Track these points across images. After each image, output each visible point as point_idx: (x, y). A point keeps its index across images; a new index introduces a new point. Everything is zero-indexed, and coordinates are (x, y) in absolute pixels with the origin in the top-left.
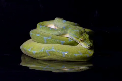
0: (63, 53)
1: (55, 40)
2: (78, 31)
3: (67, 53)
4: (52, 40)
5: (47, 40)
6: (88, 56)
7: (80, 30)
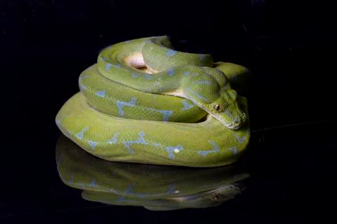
0: (168, 148)
1: (146, 110)
2: (208, 83)
3: (179, 148)
4: (139, 108)
5: (125, 108)
6: (235, 151)
7: (214, 80)
